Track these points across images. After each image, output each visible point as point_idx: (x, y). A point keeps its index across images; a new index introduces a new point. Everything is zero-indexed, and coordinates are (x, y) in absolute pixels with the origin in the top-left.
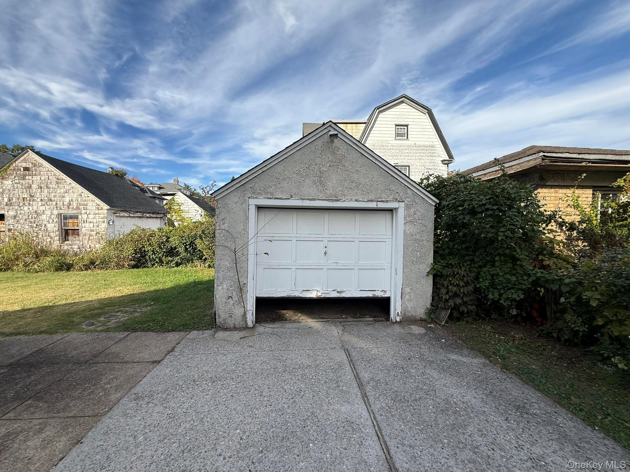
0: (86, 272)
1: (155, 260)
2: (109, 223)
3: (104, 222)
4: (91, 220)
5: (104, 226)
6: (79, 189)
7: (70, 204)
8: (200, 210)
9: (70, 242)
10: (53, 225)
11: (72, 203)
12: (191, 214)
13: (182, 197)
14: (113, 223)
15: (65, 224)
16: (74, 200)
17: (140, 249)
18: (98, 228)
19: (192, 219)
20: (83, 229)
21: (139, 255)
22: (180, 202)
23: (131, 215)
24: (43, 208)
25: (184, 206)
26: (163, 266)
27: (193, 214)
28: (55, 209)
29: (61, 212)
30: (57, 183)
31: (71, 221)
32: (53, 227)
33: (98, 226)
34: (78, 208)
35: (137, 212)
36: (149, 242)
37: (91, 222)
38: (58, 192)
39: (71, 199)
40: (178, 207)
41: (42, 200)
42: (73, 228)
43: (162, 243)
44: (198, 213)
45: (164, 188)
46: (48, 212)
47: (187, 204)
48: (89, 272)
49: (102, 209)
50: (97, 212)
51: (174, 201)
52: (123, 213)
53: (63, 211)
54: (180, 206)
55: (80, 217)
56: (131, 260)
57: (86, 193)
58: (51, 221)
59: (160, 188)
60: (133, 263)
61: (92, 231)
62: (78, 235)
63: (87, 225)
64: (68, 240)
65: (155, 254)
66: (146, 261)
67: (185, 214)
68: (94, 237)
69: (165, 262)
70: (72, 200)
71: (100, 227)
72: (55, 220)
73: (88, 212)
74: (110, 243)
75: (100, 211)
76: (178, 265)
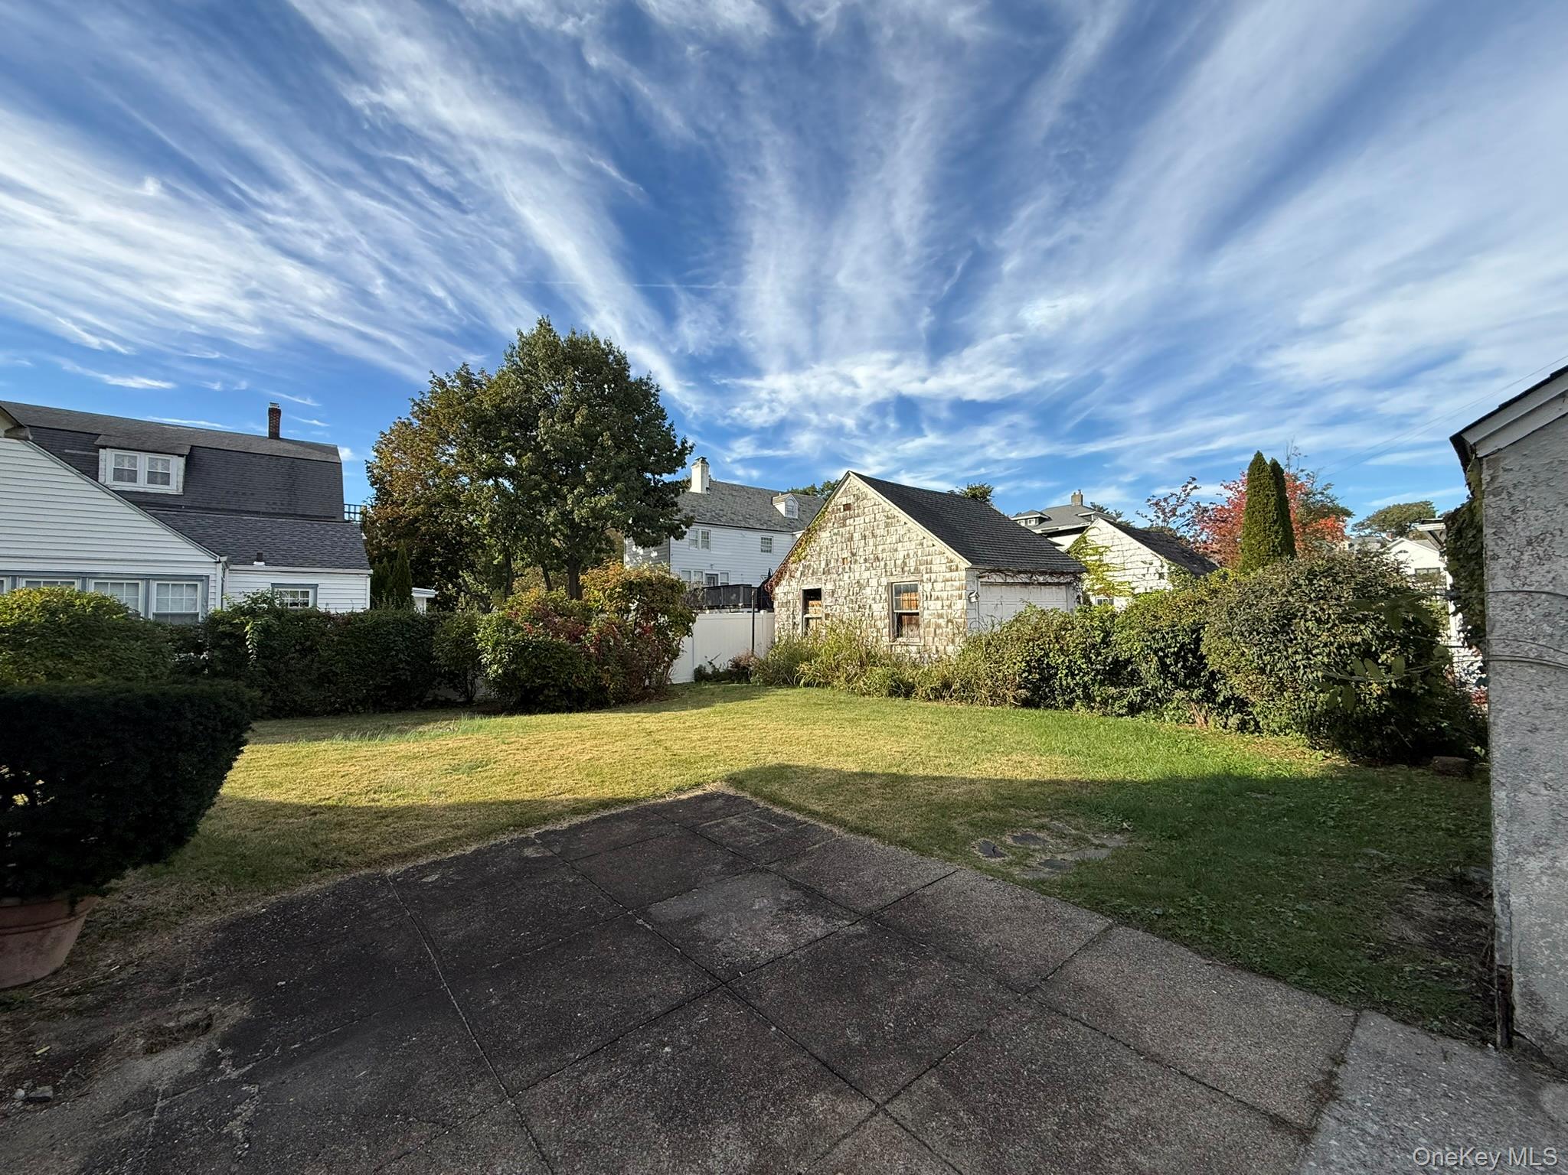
0: (935, 704)
1: (1073, 691)
2: (970, 598)
3: (960, 598)
4: (939, 594)
5: (960, 604)
6: (919, 533)
7: (905, 563)
8: (1157, 561)
9: (904, 640)
10: (881, 605)
11: (907, 561)
12: (1131, 572)
13: (1104, 530)
14: (977, 598)
15: (898, 606)
16: (911, 556)
17: (1039, 659)
18: (950, 611)
19: (1132, 585)
20: (926, 612)
21: (1037, 676)
22: (1100, 543)
23: (1010, 580)
24: (866, 575)
25: (1111, 555)
26: (1093, 708)
27: (1137, 572)
28: (883, 575)
29: (892, 579)
30: (887, 525)
31: (906, 597)
32: (880, 610)
33: (950, 607)
34: (917, 571)
35: (1020, 572)
36: (1059, 643)
37: (938, 598)
38: (888, 542)
39: (906, 553)
40: (1097, 557)
41: (866, 560)
42: (909, 611)
43: (1094, 646)
44: (1152, 570)
45: (1049, 519)
46: (874, 582)
47: (1119, 548)
48: (942, 704)
49: (957, 570)
50: (948, 575)
51: (1086, 542)
52: (994, 576)
53: (895, 578)
54: (1101, 554)
55: (920, 588)
56: (1019, 687)
57: (931, 538)
58: (878, 597)
59: (1041, 520)
60: (1023, 693)
61: (940, 616)
62: (918, 625)
63: (932, 604)
64: (902, 636)
65: (1073, 676)
66: (1052, 691)
67: (1116, 574)
68: (944, 630)
69: (1098, 699)
70: (908, 555)
71: (953, 607)
72: (884, 597)
73: (933, 576)
74: (973, 643)
75: (954, 574)
76: (1133, 709)
